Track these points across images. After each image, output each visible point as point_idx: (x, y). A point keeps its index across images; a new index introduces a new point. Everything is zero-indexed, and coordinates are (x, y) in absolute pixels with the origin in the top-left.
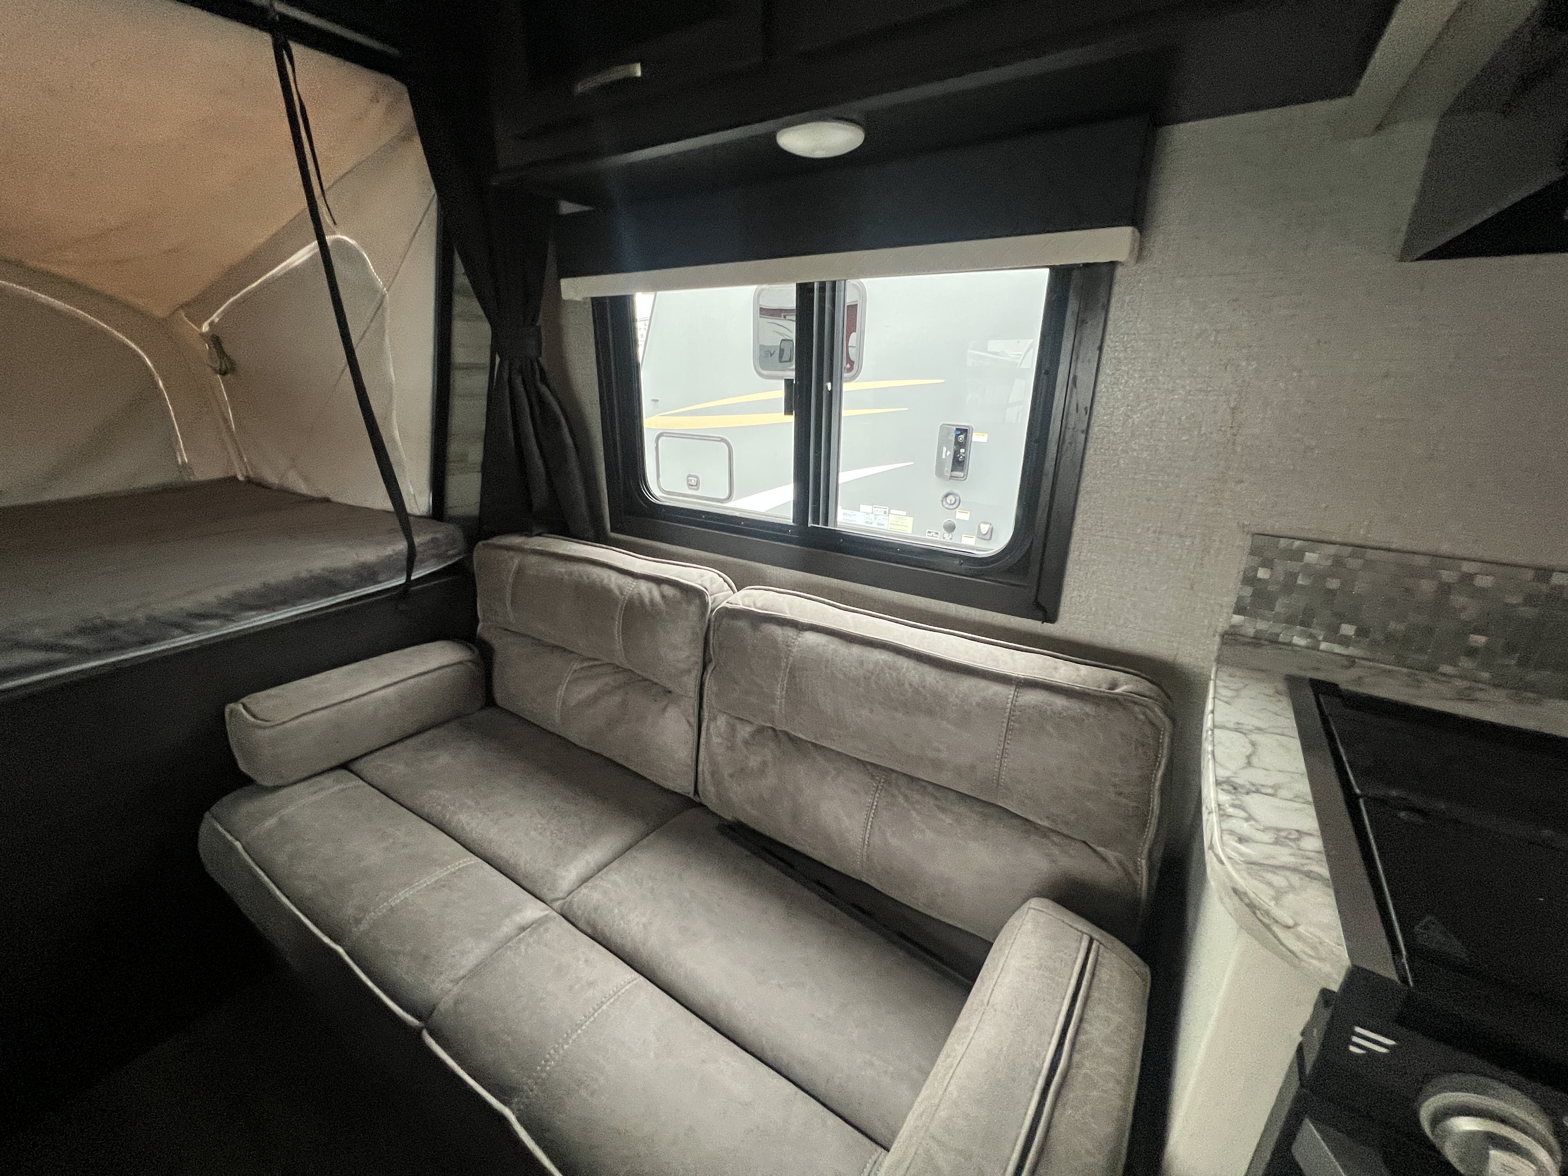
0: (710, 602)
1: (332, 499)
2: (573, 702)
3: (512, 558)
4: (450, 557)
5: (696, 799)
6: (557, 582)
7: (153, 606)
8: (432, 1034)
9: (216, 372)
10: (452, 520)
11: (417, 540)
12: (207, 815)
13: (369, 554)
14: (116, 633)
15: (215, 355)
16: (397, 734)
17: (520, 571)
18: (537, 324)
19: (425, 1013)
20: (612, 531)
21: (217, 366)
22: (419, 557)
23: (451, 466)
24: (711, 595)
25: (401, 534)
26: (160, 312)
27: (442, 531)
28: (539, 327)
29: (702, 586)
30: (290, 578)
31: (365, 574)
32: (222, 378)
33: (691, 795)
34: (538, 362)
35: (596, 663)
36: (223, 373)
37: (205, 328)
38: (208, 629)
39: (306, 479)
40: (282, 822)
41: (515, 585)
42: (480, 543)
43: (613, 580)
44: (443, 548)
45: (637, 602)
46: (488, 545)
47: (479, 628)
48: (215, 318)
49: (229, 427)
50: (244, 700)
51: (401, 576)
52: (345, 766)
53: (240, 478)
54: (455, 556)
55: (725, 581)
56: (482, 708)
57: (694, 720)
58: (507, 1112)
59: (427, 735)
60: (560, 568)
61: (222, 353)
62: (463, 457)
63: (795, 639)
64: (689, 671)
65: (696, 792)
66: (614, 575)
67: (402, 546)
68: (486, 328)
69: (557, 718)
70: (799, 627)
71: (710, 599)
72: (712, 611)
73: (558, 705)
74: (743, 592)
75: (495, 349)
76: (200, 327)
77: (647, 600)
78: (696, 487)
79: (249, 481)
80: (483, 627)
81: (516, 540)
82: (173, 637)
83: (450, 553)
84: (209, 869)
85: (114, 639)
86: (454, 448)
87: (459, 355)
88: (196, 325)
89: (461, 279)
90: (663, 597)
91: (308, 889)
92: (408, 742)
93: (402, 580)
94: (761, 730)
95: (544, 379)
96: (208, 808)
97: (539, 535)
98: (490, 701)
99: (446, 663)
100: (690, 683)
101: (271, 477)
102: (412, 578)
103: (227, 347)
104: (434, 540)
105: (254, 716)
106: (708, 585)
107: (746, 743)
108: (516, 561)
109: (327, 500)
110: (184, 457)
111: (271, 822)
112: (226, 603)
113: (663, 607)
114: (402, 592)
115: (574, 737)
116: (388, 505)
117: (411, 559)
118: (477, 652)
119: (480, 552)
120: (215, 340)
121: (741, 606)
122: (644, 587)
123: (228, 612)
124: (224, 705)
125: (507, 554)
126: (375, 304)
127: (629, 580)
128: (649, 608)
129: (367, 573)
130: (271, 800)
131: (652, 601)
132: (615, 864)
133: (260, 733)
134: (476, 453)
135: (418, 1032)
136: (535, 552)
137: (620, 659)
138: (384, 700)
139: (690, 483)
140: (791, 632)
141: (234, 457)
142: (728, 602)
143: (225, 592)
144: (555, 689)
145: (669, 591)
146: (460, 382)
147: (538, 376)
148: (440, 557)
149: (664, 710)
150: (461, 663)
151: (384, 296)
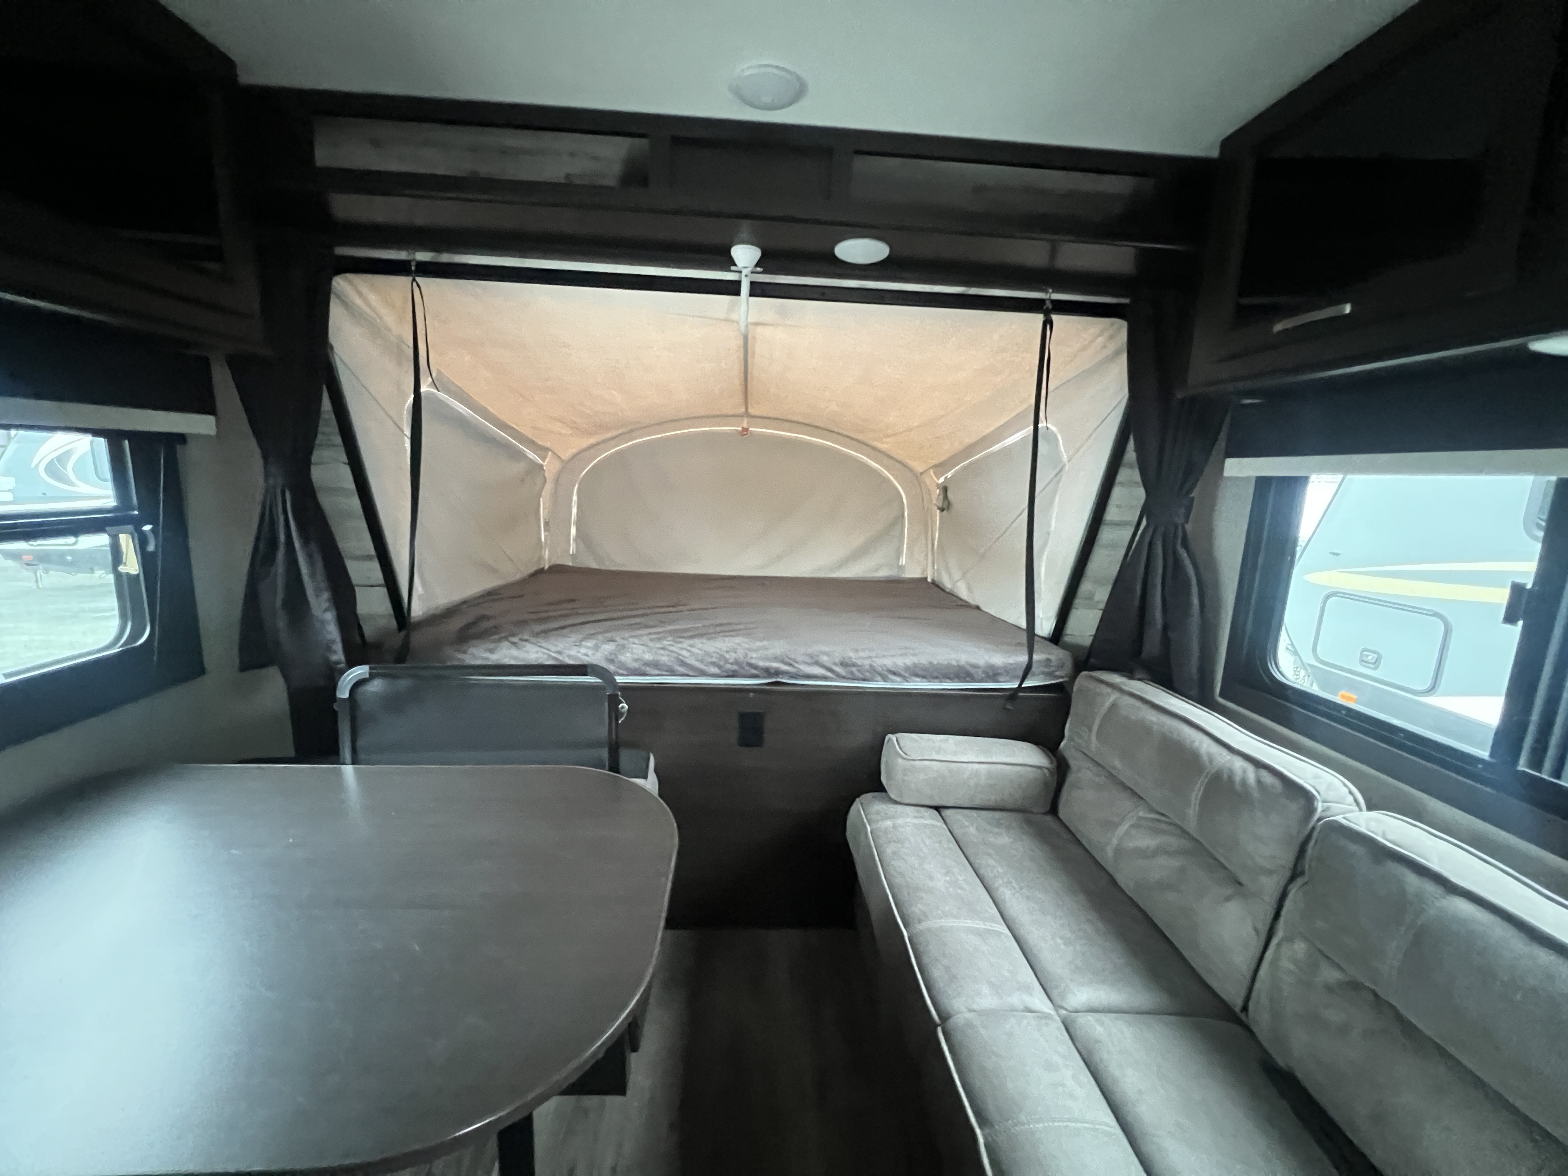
0: (1320, 809)
1: (984, 608)
2: (1131, 844)
3: (1109, 695)
4: (1056, 677)
5: (1243, 1016)
6: (1146, 729)
7: (874, 659)
8: (945, 1034)
9: (939, 508)
10: (1067, 647)
11: (1035, 657)
12: (857, 800)
13: (998, 659)
14: (854, 669)
15: (941, 497)
16: (977, 802)
17: (1114, 705)
18: (1191, 496)
19: (945, 1017)
20: (1222, 695)
21: (940, 505)
22: (1033, 669)
23: (1077, 601)
24: (1324, 801)
25: (1026, 649)
26: (919, 467)
27: (1056, 654)
28: (1193, 499)
29: (1314, 787)
30: (946, 662)
31: (991, 673)
32: (940, 513)
33: (1237, 1009)
34: (1183, 527)
35: (1163, 818)
36: (942, 510)
37: (942, 480)
38: (893, 681)
39: (969, 588)
40: (895, 827)
41: (1105, 719)
42: (1084, 673)
43: (1205, 746)
44: (1053, 669)
45: (1225, 776)
46: (1091, 677)
47: (1062, 744)
48: (949, 475)
49: (933, 545)
50: (899, 735)
51: (1017, 681)
52: (938, 808)
53: (929, 580)
54: (1062, 677)
55: (1351, 793)
56: (1045, 814)
57: (1264, 930)
58: (978, 1131)
59: (998, 814)
60: (1153, 717)
61: (946, 497)
62: (1090, 597)
63: (1437, 898)
64: (1270, 872)
65: (1245, 1008)
66: (1207, 741)
67: (1023, 658)
68: (1141, 493)
69: (1110, 852)
70: (1453, 889)
71: (1320, 806)
72: (1319, 820)
73: (1115, 841)
74: (1373, 814)
75: (1145, 511)
76: (938, 479)
77: (1238, 779)
78: (1372, 666)
79: (934, 583)
80: (1065, 745)
81: (1116, 679)
82: (876, 681)
83: (1057, 673)
84: (849, 834)
85: (852, 673)
86: (1086, 587)
87: (1112, 513)
88: (936, 477)
89: (1131, 454)
90: (1259, 782)
91: (898, 880)
92: (984, 813)
93: (1015, 685)
94: (1355, 986)
95: (1185, 544)
96: (858, 796)
97: (1139, 680)
98: (1053, 810)
99: (1030, 764)
100: (1270, 886)
101: (948, 585)
102: (1023, 686)
103: (950, 495)
104: (1048, 660)
105: (900, 748)
106: (1322, 789)
107: (1329, 989)
108: (1114, 696)
109: (978, 608)
110: (903, 561)
111: (889, 823)
112: (907, 668)
113: (1256, 794)
114: (1012, 695)
115: (1121, 880)
116: (1023, 624)
117: (1027, 671)
118: (1055, 764)
119: (1083, 680)
120: (945, 490)
121: (1362, 829)
122: (1238, 764)
123: (907, 675)
124: (886, 735)
125: (1107, 690)
126: (1057, 470)
127: (1224, 752)
128: (1238, 787)
129: (993, 674)
130: (892, 809)
131: (1244, 782)
132: (1126, 1016)
133: (900, 761)
134: (1102, 595)
135: (936, 1026)
136: (1132, 695)
137: (1192, 825)
138: (976, 774)
139: (1365, 659)
140: (1429, 887)
141: (930, 565)
142: (1344, 818)
143: (909, 661)
144: (1116, 826)
145: (1267, 778)
146: (1106, 535)
147: (1179, 541)
148: (1050, 675)
149: (1228, 899)
150: (1039, 767)
151: (1065, 465)
